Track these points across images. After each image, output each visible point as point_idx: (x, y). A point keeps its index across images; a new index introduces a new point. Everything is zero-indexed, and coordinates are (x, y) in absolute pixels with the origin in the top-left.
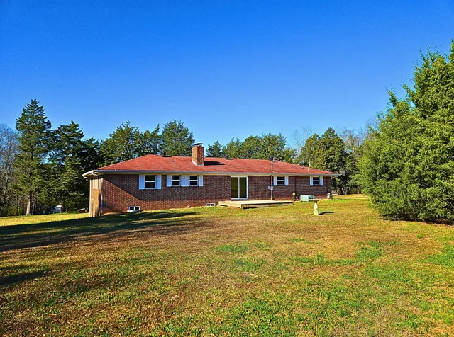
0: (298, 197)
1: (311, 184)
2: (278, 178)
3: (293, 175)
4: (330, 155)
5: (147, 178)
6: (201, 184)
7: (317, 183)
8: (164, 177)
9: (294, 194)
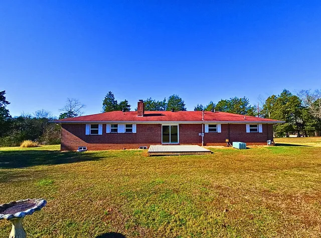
0: (230, 143)
1: (248, 131)
2: (210, 126)
3: (227, 123)
4: (287, 108)
5: (93, 126)
6: (134, 131)
7: (256, 130)
8: (104, 126)
9: (227, 140)
